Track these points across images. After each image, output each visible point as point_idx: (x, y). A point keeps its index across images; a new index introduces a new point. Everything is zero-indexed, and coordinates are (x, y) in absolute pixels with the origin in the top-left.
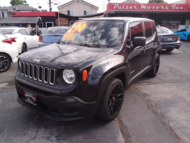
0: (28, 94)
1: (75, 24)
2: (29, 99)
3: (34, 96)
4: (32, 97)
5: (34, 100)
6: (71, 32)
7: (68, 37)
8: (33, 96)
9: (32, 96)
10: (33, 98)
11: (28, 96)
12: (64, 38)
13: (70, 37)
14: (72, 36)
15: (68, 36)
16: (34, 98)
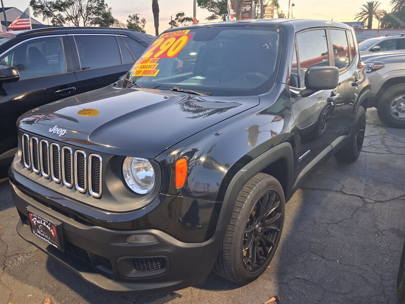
0: (38, 219)
1: (162, 37)
2: (42, 231)
3: (51, 224)
4: (47, 226)
5: (53, 233)
6: (152, 57)
7: (143, 70)
8: (49, 224)
9: (47, 224)
10: (49, 228)
11: (38, 222)
12: (135, 71)
13: (147, 69)
14: (153, 68)
15: (143, 67)
16: (52, 231)
